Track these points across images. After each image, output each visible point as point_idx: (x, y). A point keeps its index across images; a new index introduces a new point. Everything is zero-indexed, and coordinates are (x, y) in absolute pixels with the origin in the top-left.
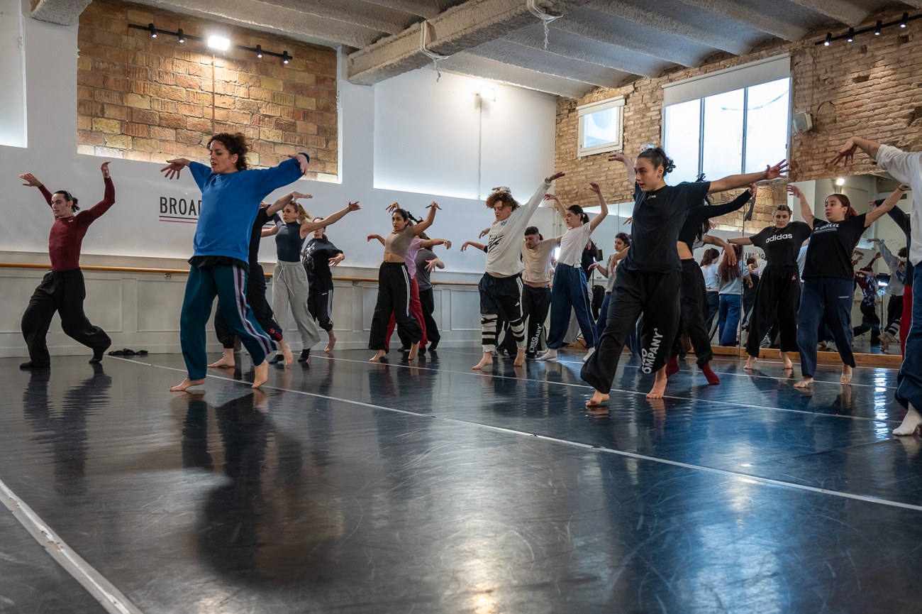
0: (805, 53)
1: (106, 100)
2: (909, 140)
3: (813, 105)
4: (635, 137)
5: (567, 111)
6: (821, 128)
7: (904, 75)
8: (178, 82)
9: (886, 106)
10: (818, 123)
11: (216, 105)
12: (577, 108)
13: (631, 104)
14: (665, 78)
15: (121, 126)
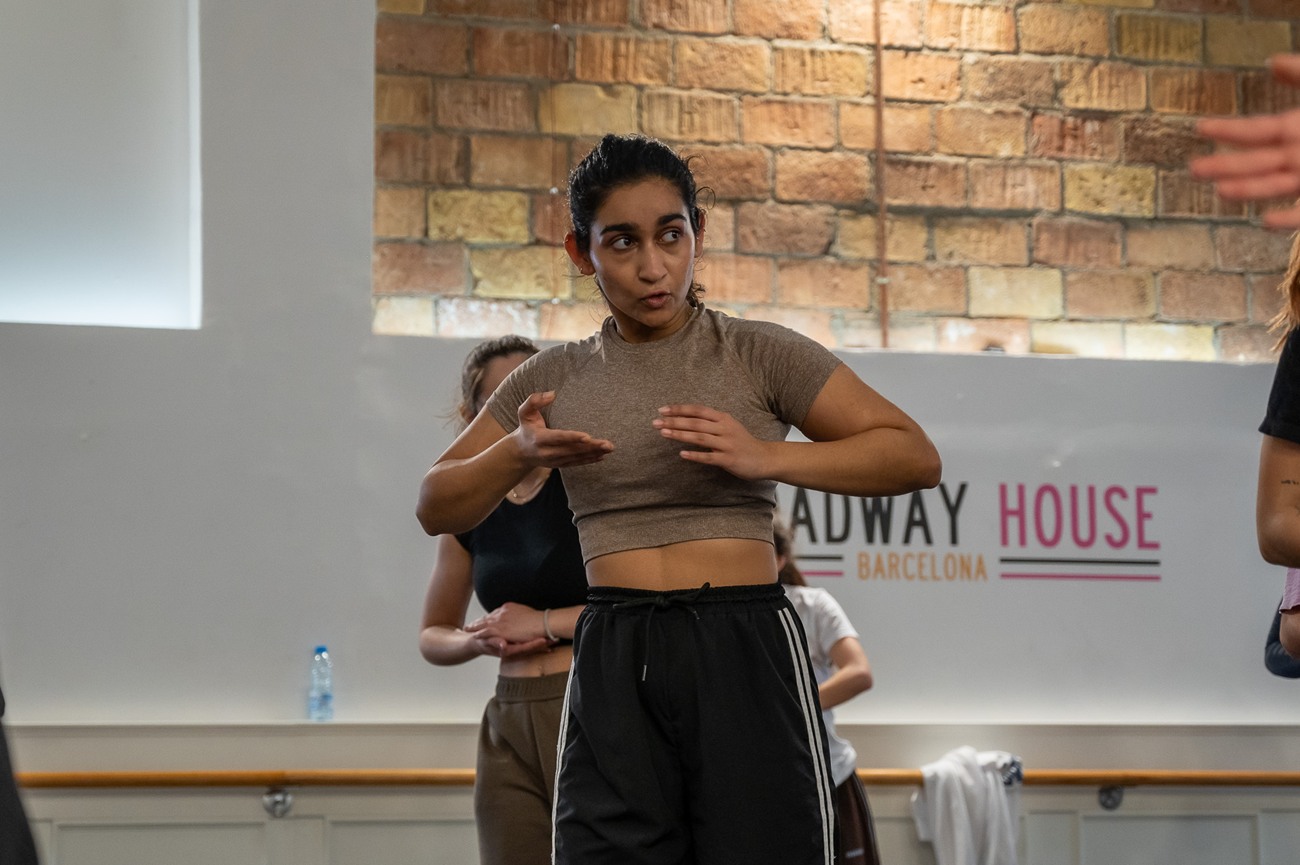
1: (478, 121)
8: (741, 18)
11: (888, 90)
15: (533, 213)
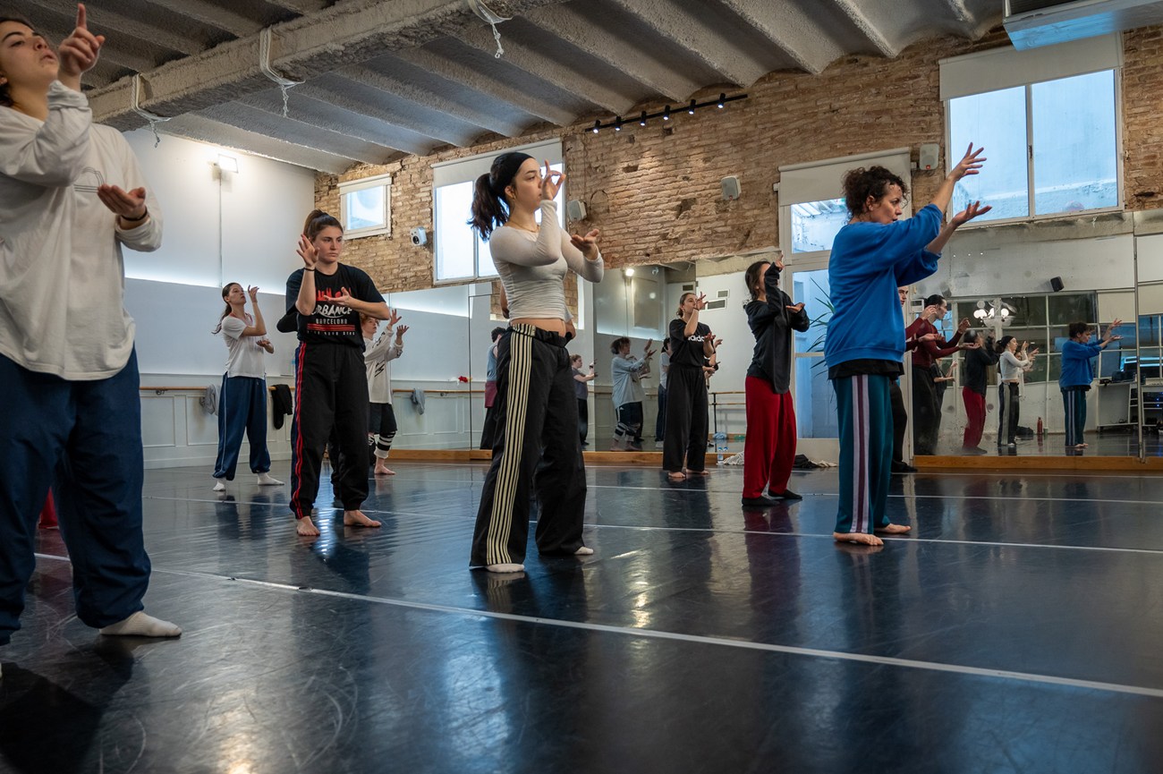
0: (576, 139)
2: (678, 232)
3: (585, 194)
4: (404, 219)
5: (327, 188)
6: (595, 216)
7: (671, 167)
9: (655, 197)
10: (592, 211)
12: (338, 185)
13: (398, 184)
14: (435, 157)
